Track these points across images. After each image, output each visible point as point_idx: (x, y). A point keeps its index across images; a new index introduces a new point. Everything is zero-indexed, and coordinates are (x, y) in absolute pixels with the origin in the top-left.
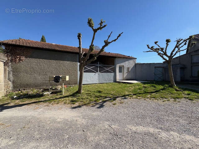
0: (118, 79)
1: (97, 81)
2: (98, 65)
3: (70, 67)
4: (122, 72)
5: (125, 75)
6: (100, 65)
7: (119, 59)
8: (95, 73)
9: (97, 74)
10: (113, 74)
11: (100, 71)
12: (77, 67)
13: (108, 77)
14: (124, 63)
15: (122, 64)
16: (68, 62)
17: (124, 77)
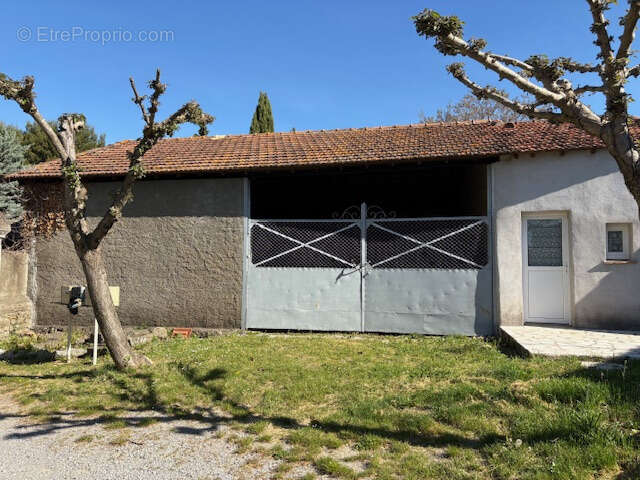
0: (516, 313)
1: (357, 316)
2: (363, 223)
3: (209, 242)
4: (565, 259)
5: (587, 282)
6: (371, 222)
7: (520, 170)
8: (339, 271)
9: (352, 277)
10: (472, 275)
11: (373, 259)
12: (241, 240)
13: (431, 299)
14: (573, 190)
15: (549, 203)
16: (201, 220)
17: (577, 299)
